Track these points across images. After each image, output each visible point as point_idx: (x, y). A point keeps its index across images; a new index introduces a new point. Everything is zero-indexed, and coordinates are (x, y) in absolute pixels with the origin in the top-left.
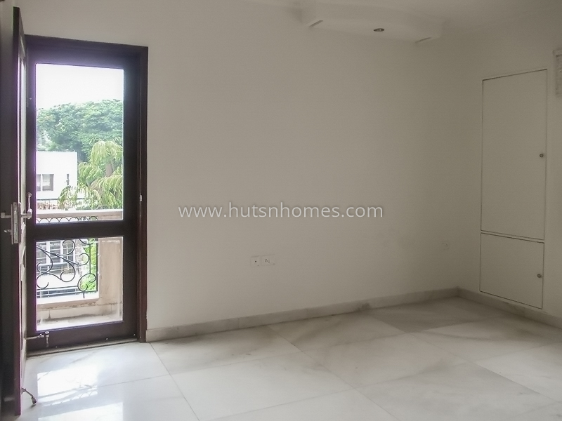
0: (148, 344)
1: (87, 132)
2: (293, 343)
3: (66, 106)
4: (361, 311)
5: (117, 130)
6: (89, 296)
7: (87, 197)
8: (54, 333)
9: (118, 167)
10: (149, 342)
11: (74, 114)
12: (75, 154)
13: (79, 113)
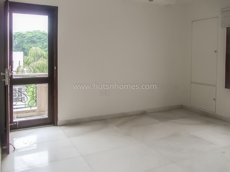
0: (58, 127)
1: (27, 44)
2: (117, 126)
3: (18, 33)
4: (143, 114)
5: (39, 43)
6: (33, 108)
7: (28, 70)
8: (20, 122)
9: (40, 58)
10: (59, 126)
11: (21, 36)
12: (22, 53)
13: (23, 36)
